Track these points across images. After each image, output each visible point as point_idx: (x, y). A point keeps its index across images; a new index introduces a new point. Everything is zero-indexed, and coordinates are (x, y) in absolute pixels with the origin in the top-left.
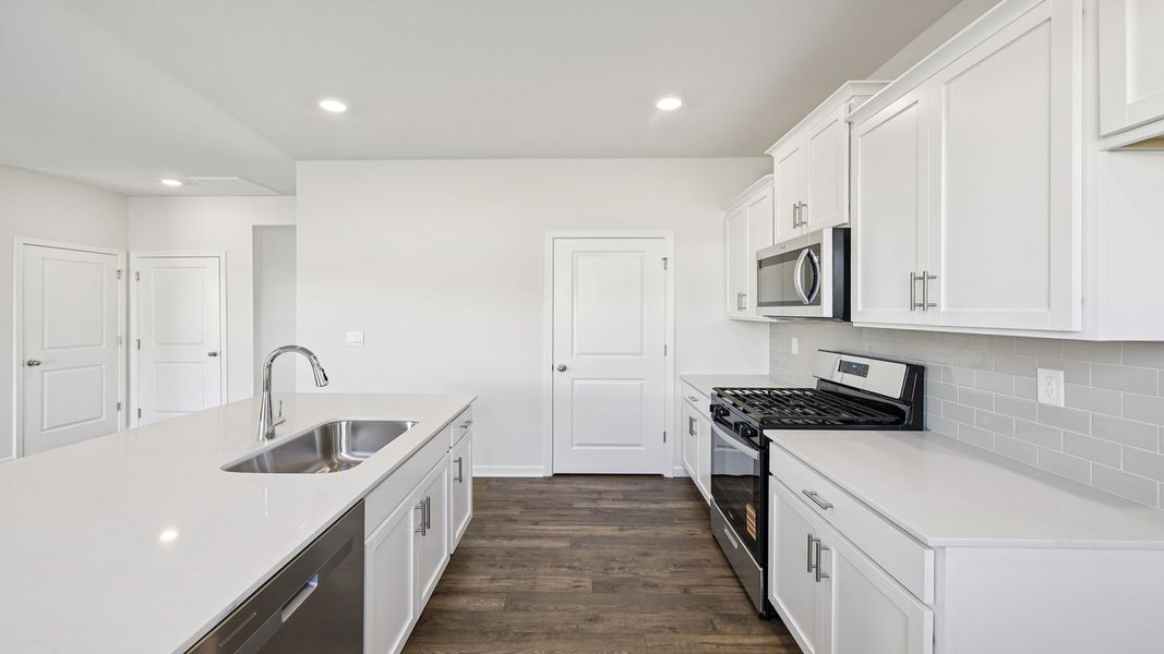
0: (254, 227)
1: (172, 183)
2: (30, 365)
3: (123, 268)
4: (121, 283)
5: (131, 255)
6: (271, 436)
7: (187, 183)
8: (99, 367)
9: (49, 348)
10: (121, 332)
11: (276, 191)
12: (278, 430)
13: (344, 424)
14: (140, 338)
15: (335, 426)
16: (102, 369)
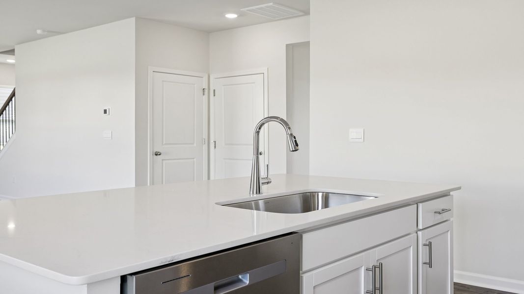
0: (287, 45)
1: (231, 16)
2: (156, 155)
3: (206, 87)
4: (205, 97)
5: (211, 76)
6: (259, 191)
7: (241, 15)
8: (192, 160)
9: (166, 144)
10: (205, 136)
11: (301, 11)
12: (264, 188)
13: (320, 195)
14: (216, 140)
15: (314, 196)
16: (194, 161)
